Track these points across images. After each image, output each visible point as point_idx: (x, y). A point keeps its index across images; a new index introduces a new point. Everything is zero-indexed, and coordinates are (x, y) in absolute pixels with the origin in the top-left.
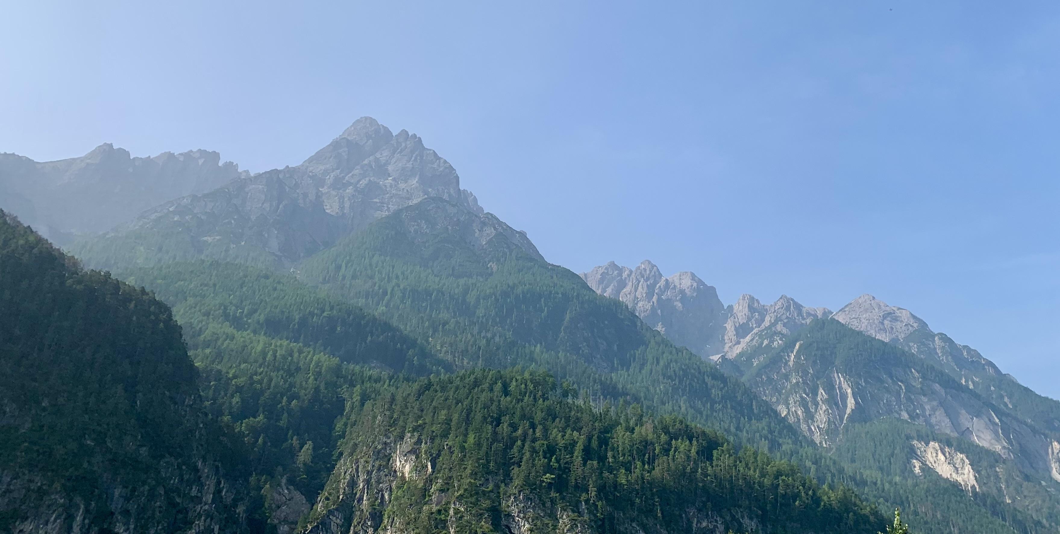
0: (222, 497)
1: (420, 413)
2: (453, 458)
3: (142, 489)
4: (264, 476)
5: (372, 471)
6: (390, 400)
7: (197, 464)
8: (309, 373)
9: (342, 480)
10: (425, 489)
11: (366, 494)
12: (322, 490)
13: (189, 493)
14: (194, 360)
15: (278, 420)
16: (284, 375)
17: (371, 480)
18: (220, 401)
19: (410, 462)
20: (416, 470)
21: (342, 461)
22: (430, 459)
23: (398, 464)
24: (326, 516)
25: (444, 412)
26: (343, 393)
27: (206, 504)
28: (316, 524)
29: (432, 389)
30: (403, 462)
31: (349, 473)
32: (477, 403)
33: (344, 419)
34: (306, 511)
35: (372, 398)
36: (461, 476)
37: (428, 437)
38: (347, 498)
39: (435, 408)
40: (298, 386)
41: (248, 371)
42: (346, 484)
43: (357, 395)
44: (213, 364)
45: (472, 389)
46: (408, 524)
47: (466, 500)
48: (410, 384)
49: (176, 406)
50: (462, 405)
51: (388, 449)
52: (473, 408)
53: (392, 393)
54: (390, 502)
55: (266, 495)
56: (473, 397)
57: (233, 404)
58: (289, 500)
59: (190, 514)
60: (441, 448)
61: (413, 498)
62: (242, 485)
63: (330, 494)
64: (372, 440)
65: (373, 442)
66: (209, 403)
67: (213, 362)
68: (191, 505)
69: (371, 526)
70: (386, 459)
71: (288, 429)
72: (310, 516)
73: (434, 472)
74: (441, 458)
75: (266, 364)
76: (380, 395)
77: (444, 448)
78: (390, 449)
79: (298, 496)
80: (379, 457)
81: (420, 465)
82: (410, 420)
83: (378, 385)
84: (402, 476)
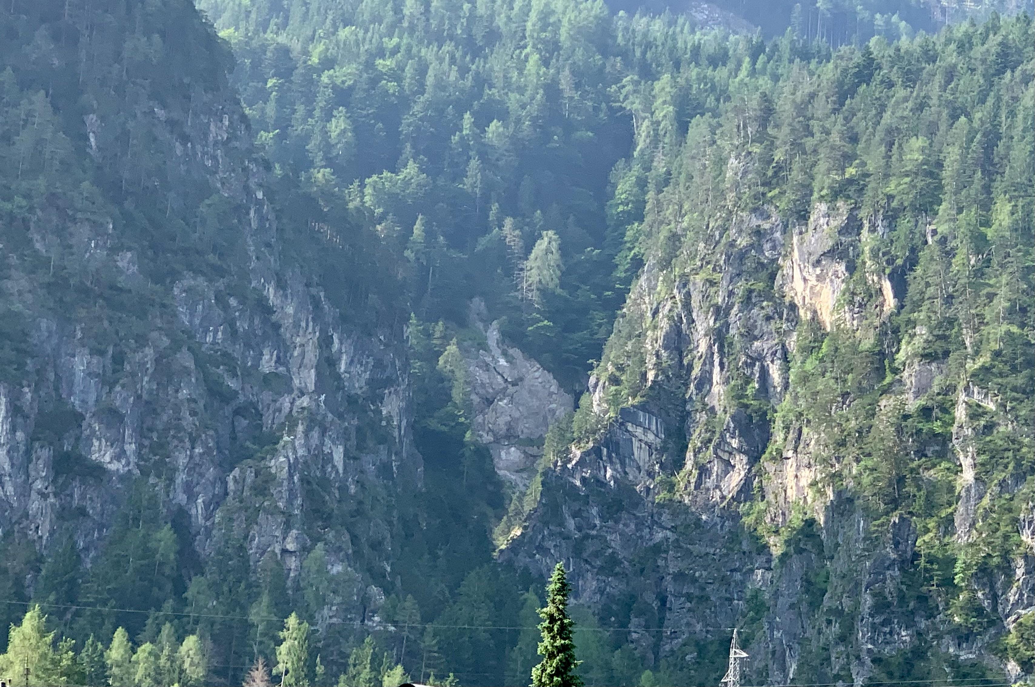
0: (338, 377)
1: (848, 148)
2: (954, 268)
3: (138, 356)
4: (440, 323)
5: (729, 307)
6: (759, 113)
7: (265, 293)
8: (525, 47)
9: (649, 333)
10: (882, 354)
11: (717, 369)
12: (599, 359)
13: (256, 366)
14: (215, 20)
15: (459, 175)
16: (458, 55)
17: (727, 331)
18: (299, 129)
19: (832, 281)
20: (851, 302)
21: (643, 281)
22: (888, 271)
23: (798, 284)
24: (617, 425)
25: (917, 143)
26: (626, 97)
27: (302, 393)
28: (591, 444)
29: (878, 78)
30: (813, 281)
31: (666, 311)
32: (1012, 114)
33: (636, 169)
34: (561, 412)
35: (709, 110)
36: (980, 316)
37: (876, 212)
38: (668, 377)
39: (889, 131)
40: (499, 83)
41: (358, 45)
42: (660, 342)
43: (665, 102)
44: (265, 32)
45: (993, 75)
46: (842, 444)
47: (1000, 380)
48: (812, 66)
49: (189, 145)
50: (971, 121)
51: (767, 246)
52: (1003, 129)
53: (764, 95)
54: (786, 386)
55: (453, 372)
56: (999, 99)
57: (334, 135)
58: (514, 384)
59: (267, 420)
60: (918, 241)
61: (850, 377)
62: (385, 345)
63: (620, 368)
64: (719, 222)
65: (724, 230)
66: (271, 135)
67: (264, 26)
68: (266, 396)
69: (740, 451)
70: (764, 274)
71: (486, 200)
72: (575, 426)
73: (902, 307)
74: (919, 270)
75: (405, 24)
76: (728, 99)
77: (926, 242)
78: (774, 248)
79: (537, 374)
80: (744, 268)
81: (859, 289)
82: (822, 166)
83: (721, 73)
84: (813, 319)
